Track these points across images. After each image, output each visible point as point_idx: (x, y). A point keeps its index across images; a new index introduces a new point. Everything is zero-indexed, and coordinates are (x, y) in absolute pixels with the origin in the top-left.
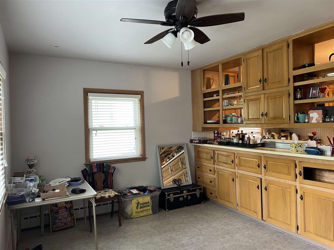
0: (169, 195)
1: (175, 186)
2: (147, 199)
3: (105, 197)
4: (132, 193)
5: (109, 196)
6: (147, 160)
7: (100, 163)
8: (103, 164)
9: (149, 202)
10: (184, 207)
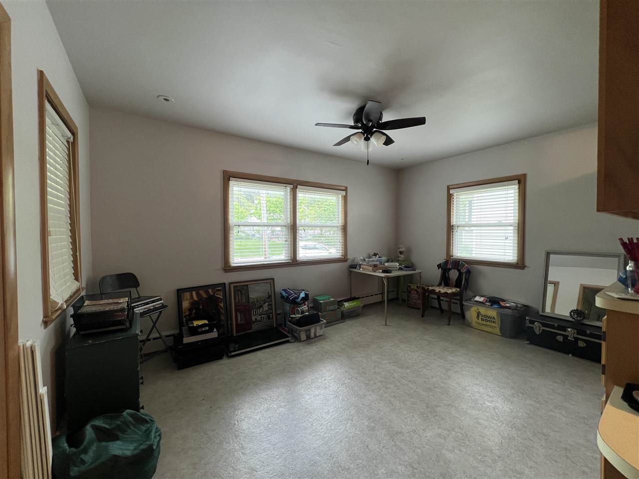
0: (532, 322)
1: (571, 319)
2: (492, 313)
3: (435, 290)
4: (500, 305)
5: (440, 291)
6: (526, 269)
7: (456, 261)
8: (459, 262)
9: (495, 317)
10: (568, 353)
